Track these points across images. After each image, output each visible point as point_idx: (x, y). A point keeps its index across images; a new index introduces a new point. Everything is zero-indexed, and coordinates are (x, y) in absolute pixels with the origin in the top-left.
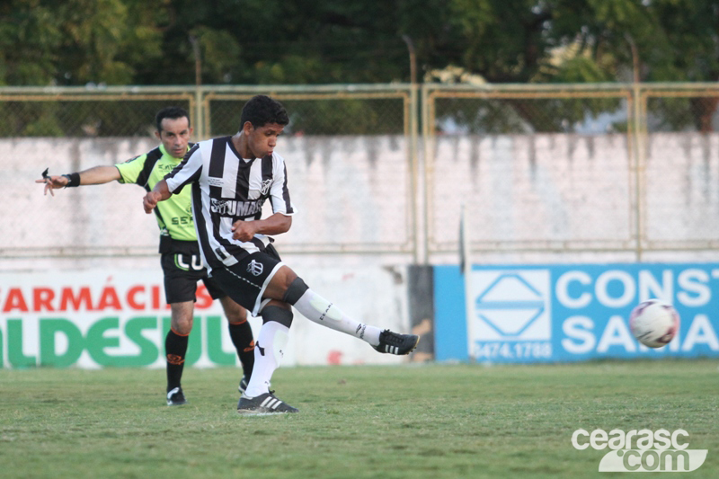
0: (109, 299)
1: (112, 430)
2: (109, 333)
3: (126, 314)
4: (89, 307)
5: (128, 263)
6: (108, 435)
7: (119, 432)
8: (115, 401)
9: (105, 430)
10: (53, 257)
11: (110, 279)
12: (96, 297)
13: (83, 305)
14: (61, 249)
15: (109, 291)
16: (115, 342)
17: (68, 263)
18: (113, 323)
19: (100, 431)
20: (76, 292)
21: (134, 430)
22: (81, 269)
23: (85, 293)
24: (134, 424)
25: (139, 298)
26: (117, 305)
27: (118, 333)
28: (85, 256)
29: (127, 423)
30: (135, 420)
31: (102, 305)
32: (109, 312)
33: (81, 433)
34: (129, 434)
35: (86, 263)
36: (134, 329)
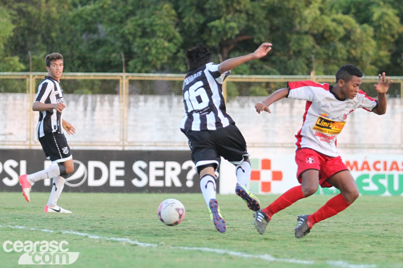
0: (365, 166)
1: (369, 223)
2: (365, 181)
3: (373, 173)
4: (357, 169)
5: (374, 151)
6: (367, 225)
7: (372, 223)
8: (369, 210)
9: (366, 223)
10: (342, 148)
11: (366, 157)
12: (360, 165)
13: (354, 168)
14: (345, 145)
15: (366, 163)
16: (367, 185)
17: (348, 151)
18: (367, 176)
19: (364, 223)
20: (351, 163)
21: (378, 223)
22: (354, 153)
23: (355, 163)
24: (378, 220)
25: (378, 166)
26: (369, 169)
27: (369, 180)
28: (356, 148)
29: (375, 219)
30: (378, 218)
31: (363, 169)
32: (365, 172)
33: (356, 223)
34: (376, 224)
35: (355, 151)
36: (375, 179)
